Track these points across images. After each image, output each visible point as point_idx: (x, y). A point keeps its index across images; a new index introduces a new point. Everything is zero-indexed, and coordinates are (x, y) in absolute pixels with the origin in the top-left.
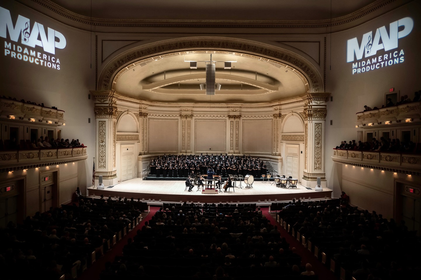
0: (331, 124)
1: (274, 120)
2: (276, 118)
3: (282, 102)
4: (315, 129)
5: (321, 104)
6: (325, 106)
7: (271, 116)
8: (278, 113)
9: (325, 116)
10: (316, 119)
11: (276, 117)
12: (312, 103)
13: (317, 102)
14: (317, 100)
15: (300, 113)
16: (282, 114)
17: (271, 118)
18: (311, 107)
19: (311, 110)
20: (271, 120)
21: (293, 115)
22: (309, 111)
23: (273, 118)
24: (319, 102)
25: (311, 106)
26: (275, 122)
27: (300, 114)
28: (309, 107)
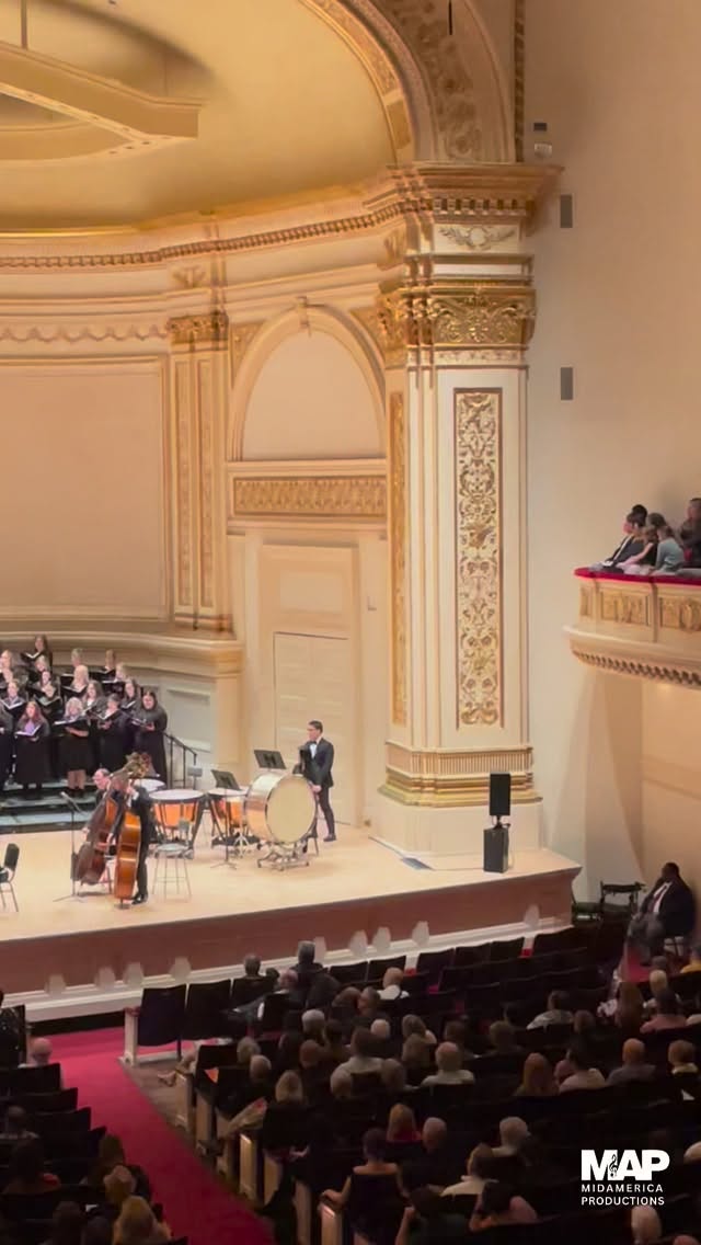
0: (567, 393)
1: (174, 359)
2: (187, 347)
3: (231, 230)
4: (457, 432)
5: (495, 250)
6: (526, 261)
7: (155, 332)
8: (205, 309)
9: (526, 330)
10: (464, 358)
11: (192, 341)
12: (429, 237)
13: (463, 230)
14: (464, 219)
15: (354, 312)
16: (234, 318)
17: (154, 344)
18: (428, 270)
19: (425, 296)
20: (157, 365)
21: (305, 324)
22: (411, 296)
23: (165, 345)
24: (477, 235)
25: (428, 261)
26: (186, 380)
27: (354, 323)
28: (414, 272)
